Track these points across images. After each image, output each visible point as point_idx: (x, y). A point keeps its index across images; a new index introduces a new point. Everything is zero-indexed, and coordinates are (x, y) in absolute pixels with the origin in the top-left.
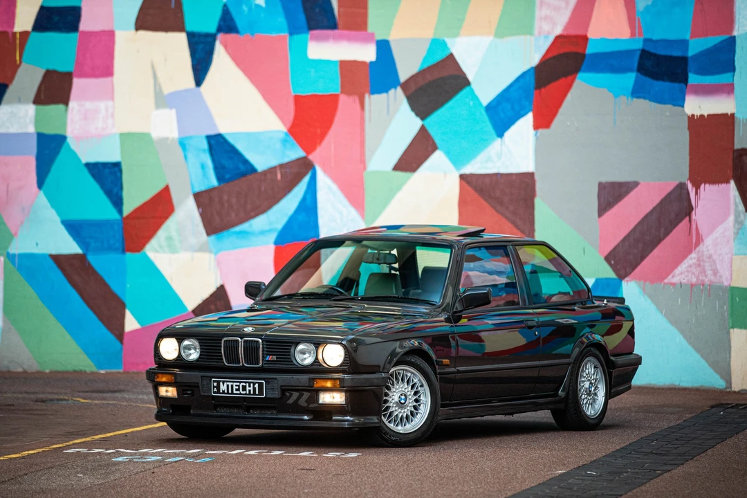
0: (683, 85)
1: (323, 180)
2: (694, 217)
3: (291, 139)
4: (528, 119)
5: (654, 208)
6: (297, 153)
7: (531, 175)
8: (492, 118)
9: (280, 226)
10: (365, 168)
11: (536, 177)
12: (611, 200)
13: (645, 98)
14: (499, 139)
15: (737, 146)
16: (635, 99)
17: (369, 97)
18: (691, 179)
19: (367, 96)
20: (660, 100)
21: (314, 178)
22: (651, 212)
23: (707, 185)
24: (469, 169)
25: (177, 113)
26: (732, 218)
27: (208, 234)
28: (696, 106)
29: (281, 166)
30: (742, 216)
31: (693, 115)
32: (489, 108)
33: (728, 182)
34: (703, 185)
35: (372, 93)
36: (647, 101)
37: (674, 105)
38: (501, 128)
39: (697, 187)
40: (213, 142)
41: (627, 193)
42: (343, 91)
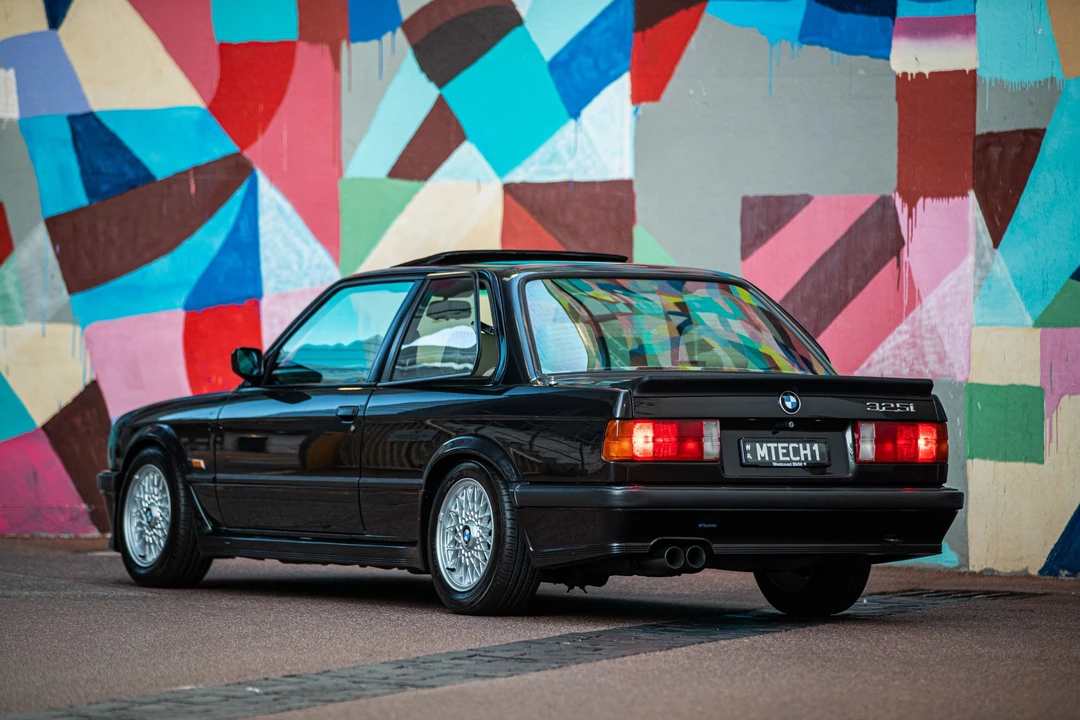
0: (888, 20)
1: (269, 194)
2: (905, 258)
3: (213, 122)
4: (624, 84)
5: (838, 243)
6: (223, 145)
7: (627, 185)
8: (560, 85)
9: (194, 277)
10: (340, 174)
11: (636, 188)
12: (763, 228)
13: (822, 45)
14: (572, 122)
15: (981, 129)
16: (805, 46)
17: (348, 46)
18: (900, 189)
19: (344, 44)
20: (848, 48)
21: (253, 193)
22: (832, 250)
23: (929, 200)
24: (518, 176)
25: (18, 76)
26: (971, 259)
27: (71, 291)
28: (910, 57)
29: (197, 169)
30: (988, 255)
31: (905, 74)
32: (555, 65)
33: (964, 194)
34: (921, 200)
35: (352, 39)
36: (827, 49)
37: (872, 56)
38: (576, 101)
39: (911, 202)
40: (79, 128)
41: (791, 215)
42: (302, 37)
